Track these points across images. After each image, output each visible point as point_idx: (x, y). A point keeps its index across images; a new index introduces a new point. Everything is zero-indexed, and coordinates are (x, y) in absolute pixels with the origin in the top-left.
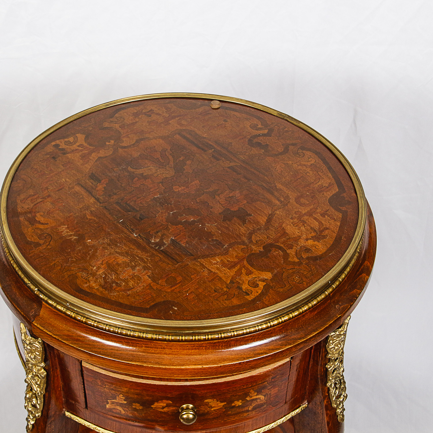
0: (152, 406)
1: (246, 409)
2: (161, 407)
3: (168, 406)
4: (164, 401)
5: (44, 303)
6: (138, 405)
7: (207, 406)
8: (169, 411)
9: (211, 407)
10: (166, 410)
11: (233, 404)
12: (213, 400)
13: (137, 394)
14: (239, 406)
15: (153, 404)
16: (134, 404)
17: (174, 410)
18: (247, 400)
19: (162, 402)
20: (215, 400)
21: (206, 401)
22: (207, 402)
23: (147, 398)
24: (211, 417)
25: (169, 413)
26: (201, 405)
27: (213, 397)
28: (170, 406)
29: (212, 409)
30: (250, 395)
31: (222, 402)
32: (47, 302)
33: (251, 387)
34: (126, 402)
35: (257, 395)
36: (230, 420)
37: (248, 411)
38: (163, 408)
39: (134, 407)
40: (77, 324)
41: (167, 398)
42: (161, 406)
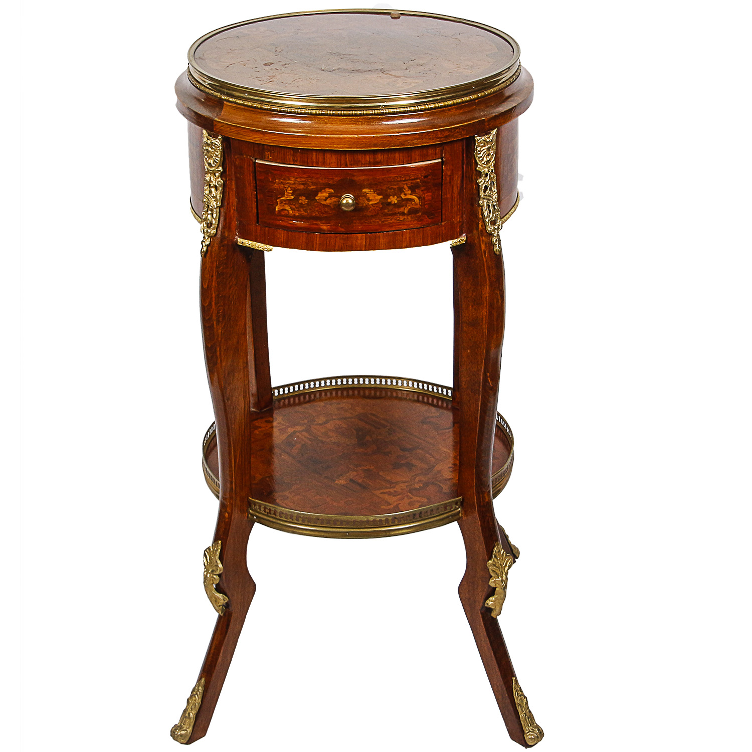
0: (317, 198)
1: (401, 210)
2: (324, 198)
3: (331, 196)
4: (327, 190)
5: (225, 102)
6: (304, 198)
7: (365, 197)
8: (331, 203)
9: (369, 200)
10: (328, 201)
11: (389, 200)
12: (369, 191)
13: (303, 184)
14: (395, 204)
15: (317, 195)
16: (300, 198)
17: (335, 201)
18: (401, 197)
19: (325, 192)
20: (372, 190)
21: (364, 190)
22: (365, 192)
23: (312, 187)
24: (370, 214)
25: (331, 205)
26: (360, 196)
27: (370, 186)
28: (332, 196)
29: (370, 203)
30: (404, 191)
31: (379, 194)
32: (228, 101)
33: (404, 181)
34: (293, 197)
35: (411, 194)
36: (387, 222)
37: (403, 214)
38: (326, 199)
39: (300, 202)
40: (253, 111)
41: (330, 186)
42: (324, 196)
